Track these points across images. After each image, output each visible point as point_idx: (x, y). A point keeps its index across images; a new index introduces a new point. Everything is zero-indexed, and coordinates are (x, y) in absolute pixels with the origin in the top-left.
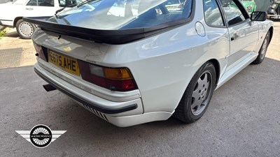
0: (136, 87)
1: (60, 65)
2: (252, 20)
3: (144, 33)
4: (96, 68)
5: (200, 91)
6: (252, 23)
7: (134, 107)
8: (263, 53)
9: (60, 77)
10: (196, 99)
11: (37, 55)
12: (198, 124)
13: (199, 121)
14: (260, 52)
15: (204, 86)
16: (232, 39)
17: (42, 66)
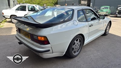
0: (49, 43)
1: (24, 35)
2: (100, 19)
3: (53, 25)
4: (35, 36)
5: (76, 46)
6: (100, 20)
7: (49, 51)
8: (107, 31)
9: (24, 39)
10: (75, 48)
11: (17, 31)
12: (76, 58)
13: (76, 57)
14: (105, 31)
15: (78, 44)
16: (90, 26)
17: (18, 35)
